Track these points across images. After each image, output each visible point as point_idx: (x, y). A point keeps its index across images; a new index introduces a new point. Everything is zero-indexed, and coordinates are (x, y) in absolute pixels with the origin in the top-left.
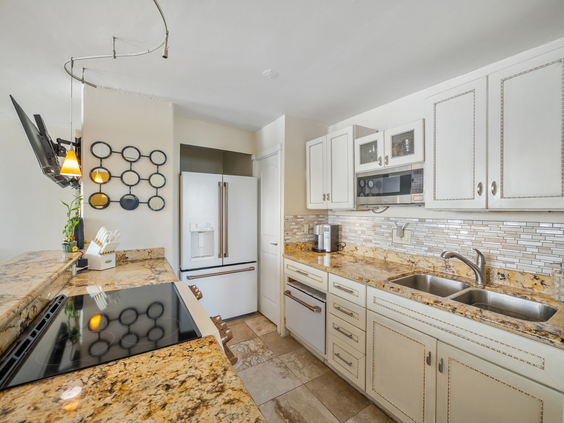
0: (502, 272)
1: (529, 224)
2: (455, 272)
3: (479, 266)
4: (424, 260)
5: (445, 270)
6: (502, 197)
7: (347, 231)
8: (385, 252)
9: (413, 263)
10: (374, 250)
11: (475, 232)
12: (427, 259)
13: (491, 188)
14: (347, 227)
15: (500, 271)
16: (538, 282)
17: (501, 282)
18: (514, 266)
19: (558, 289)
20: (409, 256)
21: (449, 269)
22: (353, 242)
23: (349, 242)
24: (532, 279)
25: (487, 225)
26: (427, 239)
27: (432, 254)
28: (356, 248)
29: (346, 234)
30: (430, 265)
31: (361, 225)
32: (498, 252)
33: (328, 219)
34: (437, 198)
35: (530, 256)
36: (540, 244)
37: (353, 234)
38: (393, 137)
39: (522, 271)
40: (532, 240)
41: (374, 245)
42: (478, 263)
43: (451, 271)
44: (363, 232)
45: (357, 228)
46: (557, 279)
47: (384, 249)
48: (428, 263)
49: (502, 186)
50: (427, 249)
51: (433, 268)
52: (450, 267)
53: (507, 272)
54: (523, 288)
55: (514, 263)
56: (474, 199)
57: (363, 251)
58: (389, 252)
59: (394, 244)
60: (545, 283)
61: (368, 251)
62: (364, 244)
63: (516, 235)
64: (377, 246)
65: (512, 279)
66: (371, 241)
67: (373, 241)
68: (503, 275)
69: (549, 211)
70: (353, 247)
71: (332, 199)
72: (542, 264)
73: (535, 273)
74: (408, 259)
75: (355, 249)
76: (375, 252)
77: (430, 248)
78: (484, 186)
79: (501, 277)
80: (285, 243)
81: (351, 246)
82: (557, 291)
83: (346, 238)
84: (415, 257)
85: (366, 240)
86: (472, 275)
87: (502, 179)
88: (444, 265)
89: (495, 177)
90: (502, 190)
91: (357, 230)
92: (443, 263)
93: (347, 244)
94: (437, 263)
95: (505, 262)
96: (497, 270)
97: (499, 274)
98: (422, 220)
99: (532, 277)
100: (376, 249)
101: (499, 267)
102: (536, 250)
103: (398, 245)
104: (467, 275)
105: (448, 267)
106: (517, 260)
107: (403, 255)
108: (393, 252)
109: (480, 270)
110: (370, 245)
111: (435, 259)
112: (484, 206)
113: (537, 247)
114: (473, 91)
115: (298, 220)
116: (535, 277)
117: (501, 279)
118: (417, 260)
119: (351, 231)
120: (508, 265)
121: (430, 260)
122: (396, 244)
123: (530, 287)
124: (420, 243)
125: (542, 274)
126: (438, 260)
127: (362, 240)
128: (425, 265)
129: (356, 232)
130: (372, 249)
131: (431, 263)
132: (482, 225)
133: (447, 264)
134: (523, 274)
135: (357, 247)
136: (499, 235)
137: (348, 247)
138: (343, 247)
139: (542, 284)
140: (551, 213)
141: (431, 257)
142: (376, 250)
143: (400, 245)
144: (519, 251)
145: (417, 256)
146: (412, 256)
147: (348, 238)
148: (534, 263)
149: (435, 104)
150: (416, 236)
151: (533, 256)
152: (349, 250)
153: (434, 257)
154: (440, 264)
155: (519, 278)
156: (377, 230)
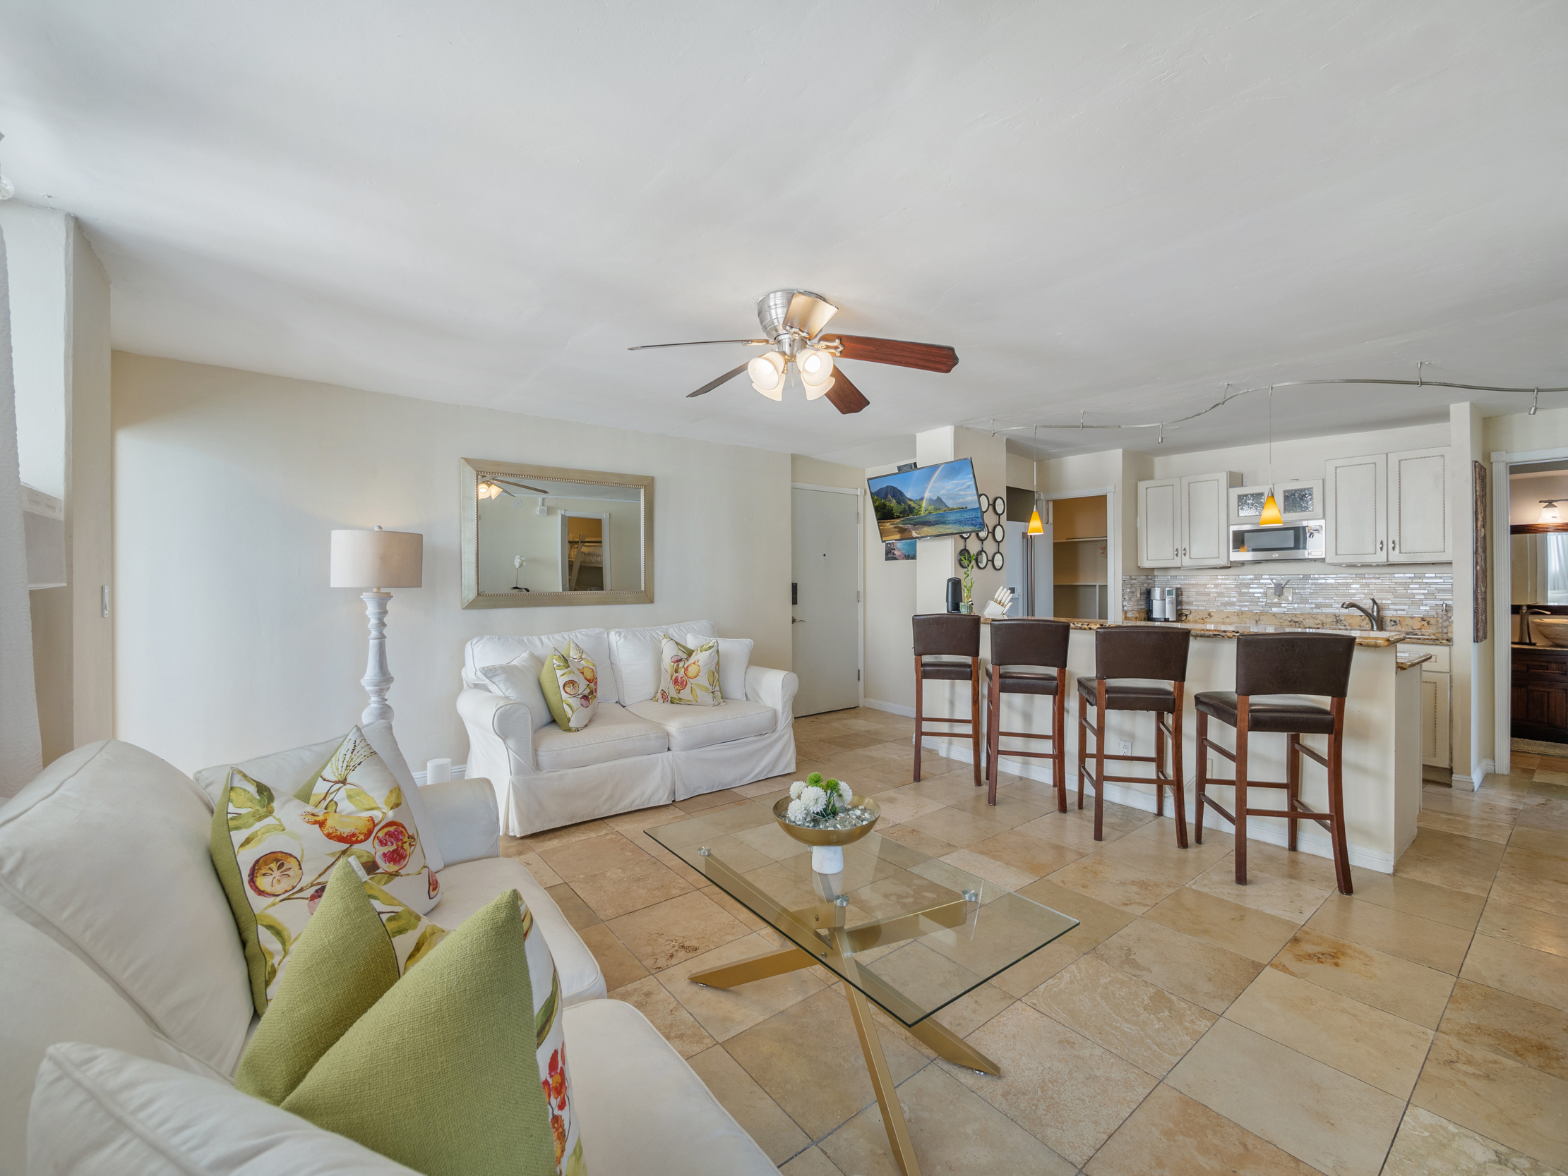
0: (1394, 618)
1: (1417, 575)
3: (1375, 614)
4: (1311, 618)
5: (1335, 625)
6: (1400, 552)
7: (1191, 595)
8: (1257, 615)
9: (1296, 622)
10: (1240, 615)
11: (1367, 585)
12: (1315, 616)
13: (1391, 545)
14: (1191, 590)
15: (1392, 618)
16: (1425, 623)
17: (1393, 628)
18: (1405, 612)
19: (1441, 623)
20: (1290, 616)
21: (1340, 624)
22: (1204, 608)
23: (1197, 608)
24: (1420, 621)
25: (1379, 578)
26: (1313, 596)
27: (1319, 611)
28: (1209, 614)
29: (1190, 599)
30: (1317, 622)
31: (1216, 586)
32: (1389, 602)
33: (1154, 581)
34: (1338, 553)
35: (1419, 602)
36: (1426, 591)
37: (1205, 598)
38: (1285, 492)
39: (1411, 616)
40: (1419, 589)
41: (1240, 609)
42: (1373, 612)
43: (1343, 624)
44: (1221, 595)
45: (1211, 589)
46: (1440, 616)
47: (1254, 611)
48: (1315, 621)
49: (1400, 544)
50: (1313, 606)
51: (1321, 624)
52: (1341, 621)
53: (1399, 618)
54: (1412, 630)
55: (1404, 610)
56: (1375, 554)
57: (1221, 618)
58: (1263, 614)
59: (1269, 605)
60: (1430, 623)
61: (1229, 616)
62: (1221, 608)
63: (1406, 585)
64: (1244, 609)
65: (1403, 623)
66: (1233, 604)
67: (1237, 604)
68: (1395, 622)
69: (1433, 564)
70: (1205, 614)
71: (1191, 555)
72: (1428, 608)
73: (1421, 616)
74: (1290, 619)
75: (1207, 616)
77: (1317, 604)
78: (1385, 543)
79: (1393, 623)
80: (1123, 610)
81: (1200, 613)
82: (1441, 625)
83: (1190, 603)
84: (1298, 616)
85: (1225, 604)
86: (1364, 625)
87: (1400, 538)
88: (1335, 620)
89: (1394, 535)
90: (1400, 547)
91: (1210, 593)
92: (1334, 618)
93: (1193, 611)
94: (1327, 619)
95: (1396, 610)
96: (1388, 617)
97: (1391, 621)
98: (1306, 577)
99: (1420, 619)
101: (1391, 615)
102: (1423, 597)
103: (1275, 606)
104: (1360, 626)
105: (1339, 621)
106: (1407, 607)
108: (1268, 614)
109: (1376, 618)
111: (1325, 615)
112: (1385, 560)
113: (1424, 594)
114: (1375, 464)
115: (1132, 581)
116: (1423, 619)
117: (1393, 625)
118: (1301, 619)
119: (1198, 594)
120: (1399, 612)
121: (1318, 616)
122: (1273, 605)
123: (1419, 628)
124: (1303, 600)
125: (1428, 616)
126: (1327, 616)
127: (1219, 604)
128: (1312, 622)
129: (1208, 594)
132: (1375, 578)
133: (1338, 618)
134: (1412, 618)
136: (1391, 586)
137: (1196, 614)
138: (1186, 615)
139: (1428, 624)
140: (1434, 566)
141: (1318, 613)
142: (1243, 614)
143: (1278, 605)
144: (1408, 599)
145: (1300, 614)
146: (1295, 615)
147: (1194, 603)
148: (1421, 608)
149: (1336, 468)
150: (1299, 593)
151: (1421, 602)
152: (1197, 619)
153: (1322, 613)
154: (1330, 620)
155: (1409, 622)
156: (1242, 591)
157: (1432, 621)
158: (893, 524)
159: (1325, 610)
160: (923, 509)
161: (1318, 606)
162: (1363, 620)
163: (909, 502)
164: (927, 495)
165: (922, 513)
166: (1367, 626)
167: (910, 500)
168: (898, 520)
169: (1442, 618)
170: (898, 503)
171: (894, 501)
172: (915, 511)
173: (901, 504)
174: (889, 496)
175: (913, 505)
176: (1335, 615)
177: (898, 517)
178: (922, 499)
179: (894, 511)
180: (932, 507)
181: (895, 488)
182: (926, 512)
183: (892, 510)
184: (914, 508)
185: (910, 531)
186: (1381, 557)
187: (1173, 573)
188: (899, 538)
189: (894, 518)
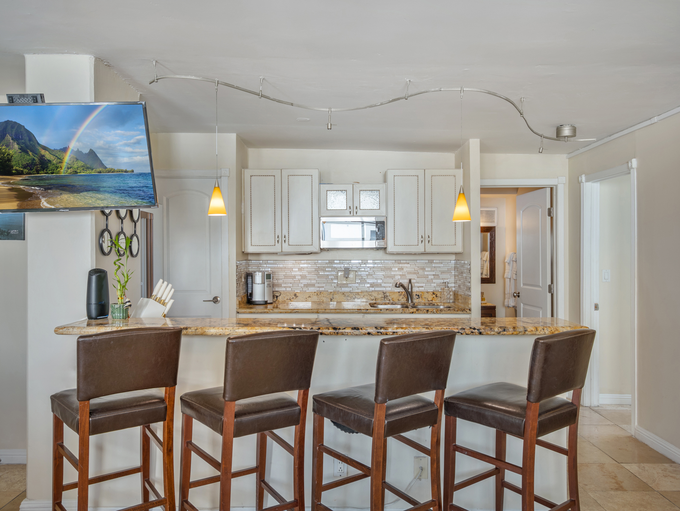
0: (418, 294)
1: (429, 261)
2: (391, 299)
3: (410, 290)
4: (368, 295)
5: (383, 300)
6: (432, 245)
7: (280, 277)
8: (331, 294)
10: (319, 294)
11: (402, 269)
12: (371, 293)
13: (427, 239)
14: (280, 273)
15: (417, 293)
16: (434, 296)
17: (417, 301)
18: (423, 289)
19: (446, 296)
20: (355, 294)
21: (387, 299)
22: (290, 289)
23: (284, 289)
24: (432, 295)
25: (408, 263)
26: (369, 277)
27: (373, 289)
28: (295, 295)
29: (279, 281)
30: (373, 298)
31: (300, 269)
32: (416, 281)
36: (434, 273)
37: (291, 280)
39: (427, 291)
40: (431, 271)
41: (318, 289)
42: (408, 289)
43: (388, 299)
44: (303, 277)
45: (296, 272)
46: (446, 291)
47: (329, 291)
48: (371, 297)
49: (432, 238)
50: (369, 285)
51: (375, 300)
52: (387, 296)
53: (420, 293)
54: (428, 302)
55: (423, 287)
56: (417, 245)
57: (304, 297)
58: (336, 293)
59: (340, 285)
60: (437, 296)
61: (311, 296)
62: (304, 289)
63: (423, 269)
64: (321, 289)
65: (423, 297)
66: (313, 285)
67: (316, 285)
68: (418, 296)
69: (438, 253)
70: (292, 294)
71: (289, 242)
72: (435, 285)
73: (432, 291)
75: (294, 297)
76: (320, 295)
77: (372, 284)
78: (423, 237)
79: (417, 297)
80: (237, 297)
81: (288, 294)
83: (279, 285)
84: (360, 294)
85: (307, 286)
86: (401, 299)
87: (432, 234)
88: (383, 296)
89: (428, 232)
90: (432, 240)
91: (295, 275)
92: (382, 294)
93: (282, 292)
94: (378, 295)
95: (418, 287)
96: (415, 293)
97: (416, 295)
99: (432, 293)
100: (321, 292)
101: (416, 291)
102: (433, 277)
103: (344, 286)
104: (398, 300)
105: (386, 297)
106: (424, 285)
107: (349, 293)
108: (339, 292)
110: (312, 289)
111: (377, 293)
112: (423, 250)
113: (433, 275)
114: (418, 176)
116: (434, 294)
117: (418, 298)
118: (362, 296)
119: (286, 277)
120: (421, 289)
121: (373, 293)
122: (342, 285)
123: (431, 299)
125: (436, 291)
126: (378, 293)
127: (303, 285)
129: (294, 277)
130: (316, 293)
131: (373, 297)
133: (385, 295)
134: (428, 292)
135: (297, 293)
136: (416, 269)
137: (284, 295)
138: (277, 296)
139: (436, 297)
140: (438, 254)
141: (373, 291)
142: (321, 294)
143: (346, 285)
144: (425, 279)
145: (361, 292)
146: (358, 293)
147: (283, 285)
148: (432, 285)
149: (394, 176)
150: (360, 275)
151: (431, 281)
152: (285, 299)
153: (375, 291)
154: (380, 296)
155: (426, 295)
156: (320, 273)
157: (439, 295)
158: (9, 183)
159: (377, 289)
160: (64, 165)
161: (372, 285)
162: (400, 295)
163: (43, 152)
164: (73, 145)
165: (63, 172)
166: (403, 300)
167: (45, 148)
168: (19, 178)
169: (447, 292)
170: (24, 150)
171: (16, 146)
172: (51, 167)
173: (27, 153)
174: (9, 137)
175: (48, 156)
176: (383, 292)
177: (19, 173)
178: (65, 150)
179: (13, 163)
180: (80, 163)
181: (20, 126)
182: (69, 171)
183: (9, 160)
184: (50, 161)
185: (38, 198)
186: (421, 249)
187: (264, 257)
188: (16, 208)
189: (11, 174)
